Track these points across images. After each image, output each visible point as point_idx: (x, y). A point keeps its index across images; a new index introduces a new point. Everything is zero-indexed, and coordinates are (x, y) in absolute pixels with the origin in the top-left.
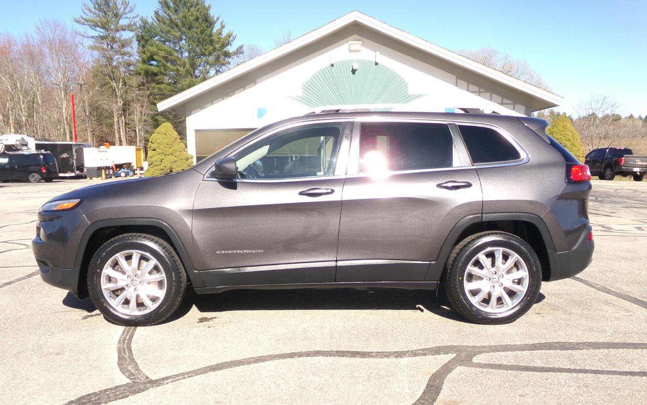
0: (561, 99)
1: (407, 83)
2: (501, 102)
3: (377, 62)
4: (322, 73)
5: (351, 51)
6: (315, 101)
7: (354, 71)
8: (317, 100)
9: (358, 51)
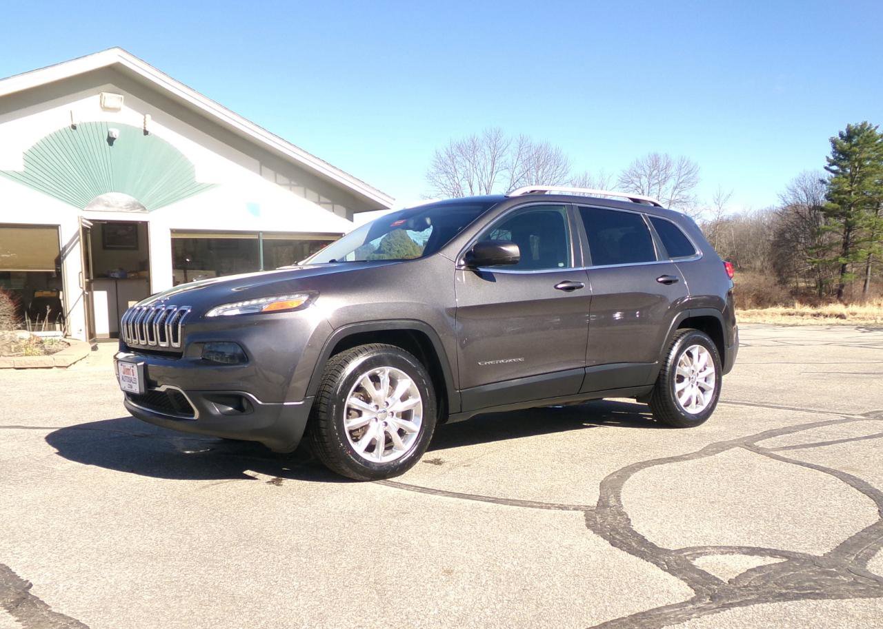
0: (392, 201)
1: (193, 166)
2: (317, 200)
3: (147, 130)
4: (57, 137)
5: (105, 109)
6: (48, 183)
7: (111, 140)
8: (54, 183)
9: (115, 110)
